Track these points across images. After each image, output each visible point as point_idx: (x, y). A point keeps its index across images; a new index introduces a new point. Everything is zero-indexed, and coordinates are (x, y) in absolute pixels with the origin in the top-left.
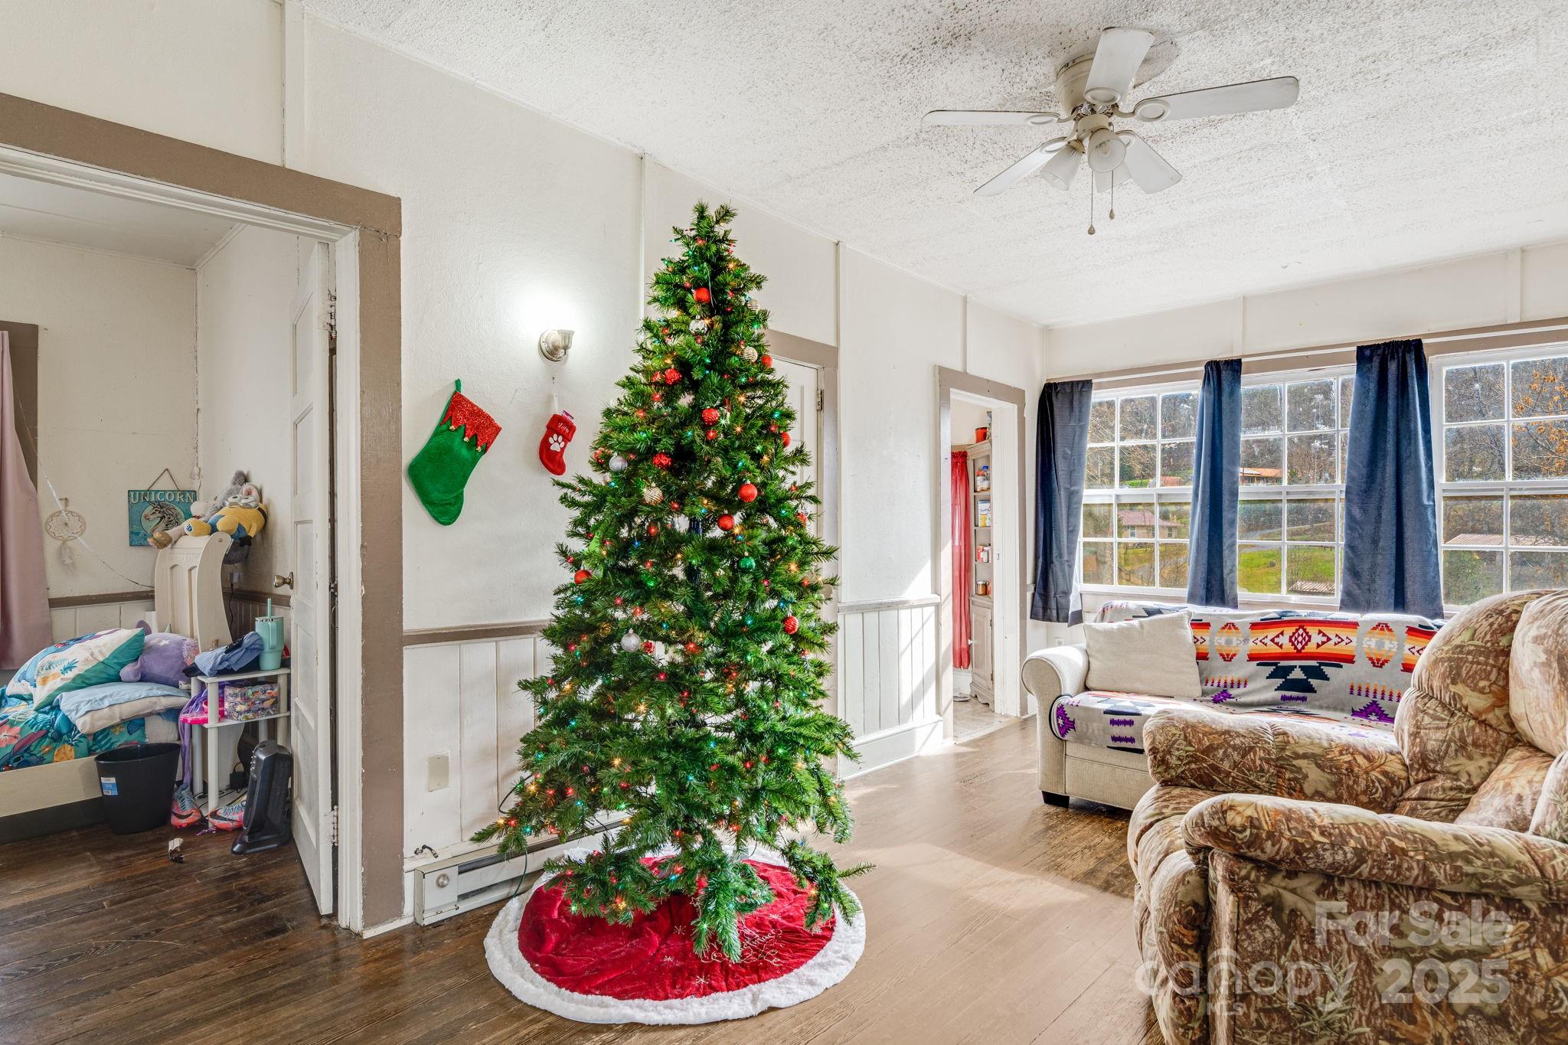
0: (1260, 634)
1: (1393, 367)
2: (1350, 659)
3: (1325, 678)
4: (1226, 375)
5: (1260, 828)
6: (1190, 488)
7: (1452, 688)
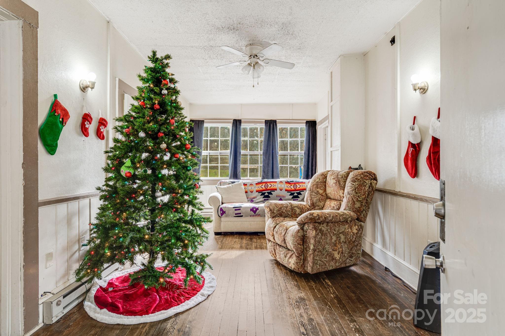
0: (258, 186)
1: (272, 125)
2: (276, 190)
3: (272, 194)
4: (238, 123)
5: (319, 216)
6: (228, 151)
7: (317, 190)
